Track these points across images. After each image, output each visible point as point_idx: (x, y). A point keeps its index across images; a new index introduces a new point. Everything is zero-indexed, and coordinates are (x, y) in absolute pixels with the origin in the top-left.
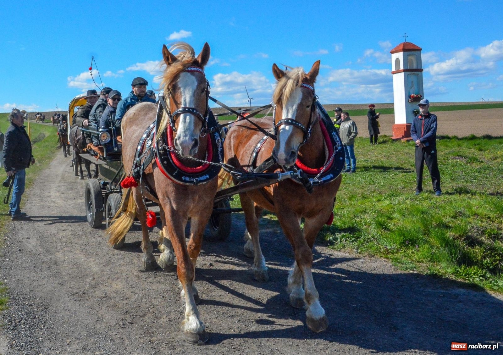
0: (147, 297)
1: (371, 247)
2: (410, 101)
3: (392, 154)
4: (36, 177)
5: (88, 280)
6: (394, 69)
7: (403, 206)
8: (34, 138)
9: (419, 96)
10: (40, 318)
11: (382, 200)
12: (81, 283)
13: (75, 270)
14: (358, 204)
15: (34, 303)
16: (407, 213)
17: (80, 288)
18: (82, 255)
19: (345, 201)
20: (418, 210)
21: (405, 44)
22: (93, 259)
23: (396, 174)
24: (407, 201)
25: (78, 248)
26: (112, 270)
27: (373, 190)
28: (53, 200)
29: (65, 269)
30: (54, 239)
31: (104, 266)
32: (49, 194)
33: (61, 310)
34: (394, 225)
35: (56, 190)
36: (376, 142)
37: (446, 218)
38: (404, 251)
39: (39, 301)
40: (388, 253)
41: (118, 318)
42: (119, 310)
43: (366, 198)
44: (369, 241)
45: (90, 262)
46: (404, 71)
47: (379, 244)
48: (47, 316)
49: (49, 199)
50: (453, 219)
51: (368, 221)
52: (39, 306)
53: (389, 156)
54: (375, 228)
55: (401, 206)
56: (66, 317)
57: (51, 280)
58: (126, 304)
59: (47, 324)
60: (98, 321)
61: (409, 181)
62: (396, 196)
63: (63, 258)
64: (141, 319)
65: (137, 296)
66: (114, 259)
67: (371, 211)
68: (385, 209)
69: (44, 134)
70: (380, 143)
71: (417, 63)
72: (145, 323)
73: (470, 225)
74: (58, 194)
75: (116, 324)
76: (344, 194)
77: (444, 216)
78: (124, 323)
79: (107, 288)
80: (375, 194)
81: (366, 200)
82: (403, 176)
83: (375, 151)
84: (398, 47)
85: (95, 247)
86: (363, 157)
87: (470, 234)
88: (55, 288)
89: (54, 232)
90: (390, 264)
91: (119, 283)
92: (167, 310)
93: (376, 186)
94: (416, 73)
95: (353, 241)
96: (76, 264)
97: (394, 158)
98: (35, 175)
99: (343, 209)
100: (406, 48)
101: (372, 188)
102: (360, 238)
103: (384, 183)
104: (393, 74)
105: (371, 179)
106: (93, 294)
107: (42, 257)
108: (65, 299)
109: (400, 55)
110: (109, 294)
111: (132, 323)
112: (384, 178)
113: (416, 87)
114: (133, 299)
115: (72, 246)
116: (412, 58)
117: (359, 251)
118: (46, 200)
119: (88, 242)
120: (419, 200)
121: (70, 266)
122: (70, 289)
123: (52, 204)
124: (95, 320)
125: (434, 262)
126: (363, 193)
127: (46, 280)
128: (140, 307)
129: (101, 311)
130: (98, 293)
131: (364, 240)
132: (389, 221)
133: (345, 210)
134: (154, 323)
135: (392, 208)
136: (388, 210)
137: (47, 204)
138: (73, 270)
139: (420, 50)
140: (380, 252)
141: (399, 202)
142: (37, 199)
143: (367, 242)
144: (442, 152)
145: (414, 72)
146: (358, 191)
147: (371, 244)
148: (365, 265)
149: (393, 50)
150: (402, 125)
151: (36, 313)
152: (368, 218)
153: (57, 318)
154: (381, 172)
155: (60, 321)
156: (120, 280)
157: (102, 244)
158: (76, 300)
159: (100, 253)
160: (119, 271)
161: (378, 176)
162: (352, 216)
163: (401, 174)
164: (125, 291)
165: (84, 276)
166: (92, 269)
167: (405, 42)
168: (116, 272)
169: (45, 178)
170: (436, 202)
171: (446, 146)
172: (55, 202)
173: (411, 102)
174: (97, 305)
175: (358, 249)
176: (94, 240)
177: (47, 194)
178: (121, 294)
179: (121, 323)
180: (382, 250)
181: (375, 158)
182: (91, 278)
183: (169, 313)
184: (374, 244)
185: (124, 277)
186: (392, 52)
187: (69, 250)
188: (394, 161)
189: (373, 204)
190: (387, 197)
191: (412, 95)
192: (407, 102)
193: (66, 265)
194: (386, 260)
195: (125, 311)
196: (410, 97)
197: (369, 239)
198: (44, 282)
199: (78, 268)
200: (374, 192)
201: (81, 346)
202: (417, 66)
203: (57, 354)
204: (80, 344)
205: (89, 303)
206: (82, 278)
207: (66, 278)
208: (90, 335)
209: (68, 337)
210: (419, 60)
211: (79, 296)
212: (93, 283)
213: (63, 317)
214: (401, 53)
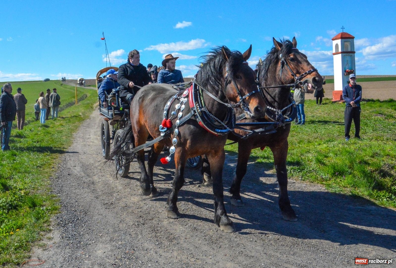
1: (311, 176)
2: (345, 74)
3: (332, 112)
4: (81, 125)
5: (114, 195)
6: (334, 51)
7: (336, 148)
8: (79, 98)
9: (352, 71)
10: (82, 219)
11: (322, 145)
12: (110, 197)
13: (106, 188)
14: (304, 146)
15: (78, 210)
16: (338, 153)
17: (109, 200)
18: (111, 178)
19: (296, 144)
20: (347, 152)
21: (342, 34)
22: (119, 181)
23: (334, 126)
24: (339, 145)
25: (109, 173)
27: (316, 137)
28: (92, 140)
29: (99, 187)
30: (92, 167)
31: (126, 186)
32: (89, 137)
33: (96, 214)
34: (329, 161)
35: (94, 134)
36: (320, 103)
37: (367, 157)
38: (335, 179)
39: (82, 208)
40: (323, 181)
41: (134, 221)
42: (135, 215)
43: (310, 142)
44: (310, 172)
45: (117, 183)
46: (342, 53)
47: (317, 174)
48: (87, 218)
49: (89, 140)
50: (371, 158)
51: (310, 158)
52: (81, 212)
53: (329, 113)
54: (315, 163)
55: (335, 148)
56: (99, 219)
57: (90, 194)
58: (140, 211)
59: (86, 223)
60: (121, 222)
61: (343, 131)
62: (332, 142)
63: (98, 180)
64: (150, 221)
65: (148, 206)
67: (313, 152)
68: (324, 150)
69: (86, 95)
70: (323, 104)
71: (351, 47)
72: (153, 224)
73: (383, 162)
74: (95, 137)
75: (133, 224)
76: (295, 139)
77: (365, 156)
78: (139, 224)
79: (128, 201)
80: (317, 140)
81: (311, 144)
82: (339, 128)
83: (320, 109)
84: (337, 36)
86: (311, 114)
87: (383, 168)
88: (92, 200)
89: (93, 162)
90: (324, 188)
91: (136, 197)
93: (318, 134)
94: (350, 54)
95: (299, 172)
96: (106, 184)
97: (333, 115)
98: (80, 123)
99: (294, 149)
100: (344, 36)
101: (315, 135)
102: (304, 170)
103: (324, 132)
104: (334, 55)
105: (316, 129)
106: (118, 204)
107: (84, 179)
108: (99, 207)
109: (339, 42)
110: (129, 204)
111: (144, 224)
112: (325, 128)
113: (350, 65)
114: (145, 208)
115: (104, 172)
116: (348, 44)
117: (303, 179)
118: (87, 140)
120: (349, 145)
121: (103, 186)
122: (103, 201)
123: (91, 144)
124: (118, 222)
125: (355, 188)
126: (308, 139)
127: (86, 194)
128: (149, 213)
129: (123, 216)
130: (122, 204)
131: (307, 172)
132: (325, 158)
133: (295, 151)
134: (158, 224)
135: (328, 150)
136: (325, 151)
137: (88, 143)
138: (105, 188)
139: (353, 38)
140: (318, 180)
141: (334, 146)
142: (81, 140)
143: (309, 173)
144: (368, 111)
145: (348, 54)
146: (305, 137)
147: (311, 174)
148: (306, 189)
149: (333, 38)
150: (340, 91)
151: (79, 216)
152: (310, 156)
153: (93, 219)
154: (323, 124)
155: (95, 222)
158: (106, 208)
160: (136, 189)
161: (320, 127)
162: (299, 155)
163: (337, 126)
165: (112, 192)
166: (118, 187)
167: (342, 32)
169: (87, 126)
170: (361, 146)
171: (371, 107)
172: (93, 142)
173: (347, 75)
174: (120, 211)
175: (302, 178)
177: (88, 137)
178: (137, 205)
179: (136, 224)
180: (319, 179)
181: (319, 115)
182: (117, 194)
184: (314, 174)
186: (333, 40)
187: (102, 175)
188: (333, 117)
189: (315, 146)
190: (325, 142)
191: (347, 70)
192: (343, 75)
193: (100, 185)
194: (321, 185)
195: (139, 216)
196: (345, 71)
197: (310, 170)
198: (85, 196)
199: (108, 187)
200: (317, 138)
201: (109, 238)
202: (351, 50)
203: (93, 243)
204: (109, 237)
205: (115, 210)
206: (111, 194)
207: (100, 193)
208: (115, 231)
209: (100, 232)
210: (352, 45)
211: (109, 206)
212: (118, 197)
213: (97, 219)
214: (339, 41)
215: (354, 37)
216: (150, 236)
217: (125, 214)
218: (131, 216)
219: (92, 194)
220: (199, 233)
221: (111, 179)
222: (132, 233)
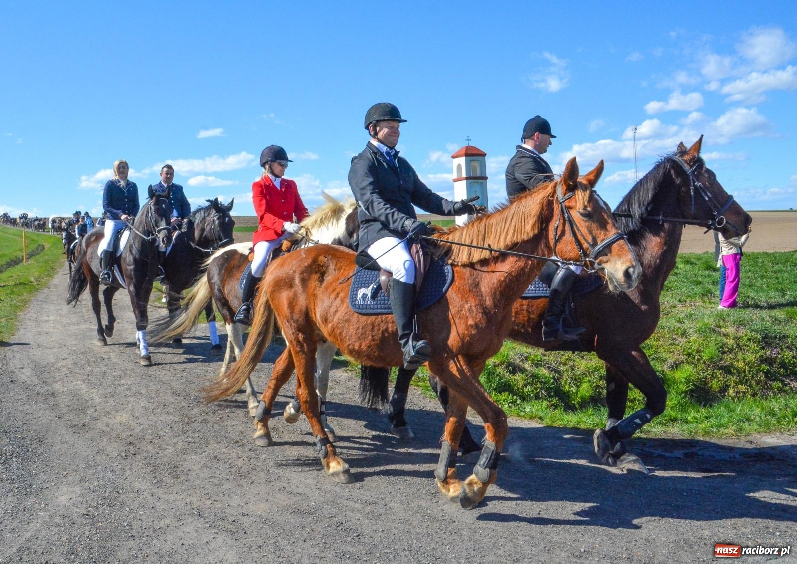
0: (153, 428)
5: (89, 411)
6: (455, 176)
10: (34, 450)
12: (81, 415)
15: (27, 436)
17: (80, 420)
21: (468, 149)
22: (96, 390)
25: (80, 377)
26: (117, 401)
29: (64, 400)
30: (52, 369)
33: (58, 442)
39: (34, 434)
41: (120, 449)
42: (121, 441)
45: (92, 393)
46: (467, 178)
48: (41, 449)
52: (33, 439)
56: (63, 450)
57: (47, 412)
58: (130, 435)
59: (42, 456)
60: (98, 452)
63: (62, 389)
64: (145, 450)
66: (120, 389)
69: (43, 246)
71: (481, 169)
72: (150, 454)
73: (514, 351)
75: (118, 455)
78: (127, 454)
79: (110, 420)
84: (460, 151)
85: (98, 377)
87: (511, 360)
88: (51, 420)
89: (53, 361)
91: (124, 415)
92: (175, 441)
94: (481, 181)
96: (75, 395)
100: (469, 152)
104: (455, 181)
106: (94, 426)
107: (37, 388)
108: (63, 432)
109: (462, 161)
110: (112, 425)
111: (135, 454)
116: (476, 164)
119: (92, 372)
121: (69, 398)
122: (69, 422)
124: (94, 452)
129: (101, 443)
130: (100, 425)
138: (73, 401)
139: (484, 155)
145: (476, 181)
149: (454, 154)
151: (29, 446)
153: (53, 450)
155: (56, 454)
156: (125, 411)
157: (107, 375)
158: (74, 432)
159: (104, 384)
160: (124, 402)
164: (130, 422)
165: (85, 407)
166: (94, 400)
167: (467, 145)
168: (121, 403)
174: (98, 437)
176: (98, 369)
178: (125, 425)
179: (123, 455)
182: (93, 410)
183: (176, 444)
185: (130, 408)
186: (454, 157)
193: (64, 397)
195: (128, 443)
198: (40, 414)
199: (78, 399)
201: (77, 478)
202: (481, 173)
203: (52, 486)
204: (78, 476)
205: (89, 435)
206: (83, 410)
207: (65, 410)
208: (88, 467)
209: (64, 469)
210: (483, 167)
211: (80, 429)
212: (95, 415)
213: (60, 449)
214: (464, 158)
215: (486, 154)
216: (144, 472)
217: (105, 440)
218: (115, 444)
219: (52, 411)
220: (221, 464)
221: (84, 386)
222: (115, 469)
